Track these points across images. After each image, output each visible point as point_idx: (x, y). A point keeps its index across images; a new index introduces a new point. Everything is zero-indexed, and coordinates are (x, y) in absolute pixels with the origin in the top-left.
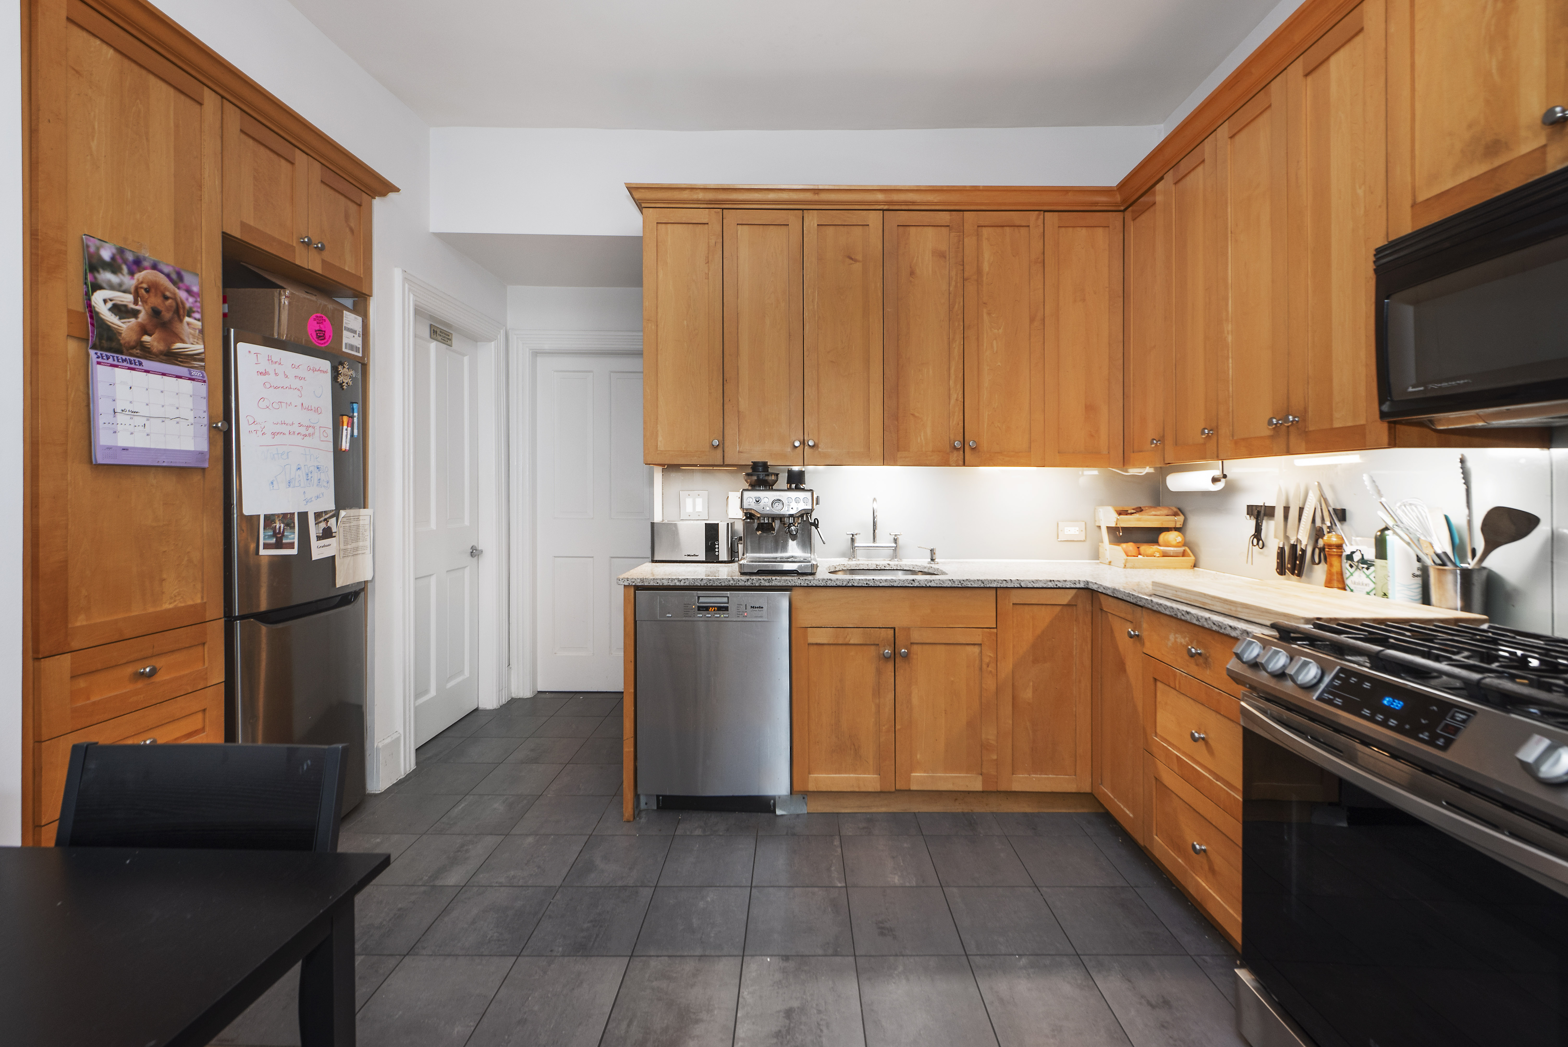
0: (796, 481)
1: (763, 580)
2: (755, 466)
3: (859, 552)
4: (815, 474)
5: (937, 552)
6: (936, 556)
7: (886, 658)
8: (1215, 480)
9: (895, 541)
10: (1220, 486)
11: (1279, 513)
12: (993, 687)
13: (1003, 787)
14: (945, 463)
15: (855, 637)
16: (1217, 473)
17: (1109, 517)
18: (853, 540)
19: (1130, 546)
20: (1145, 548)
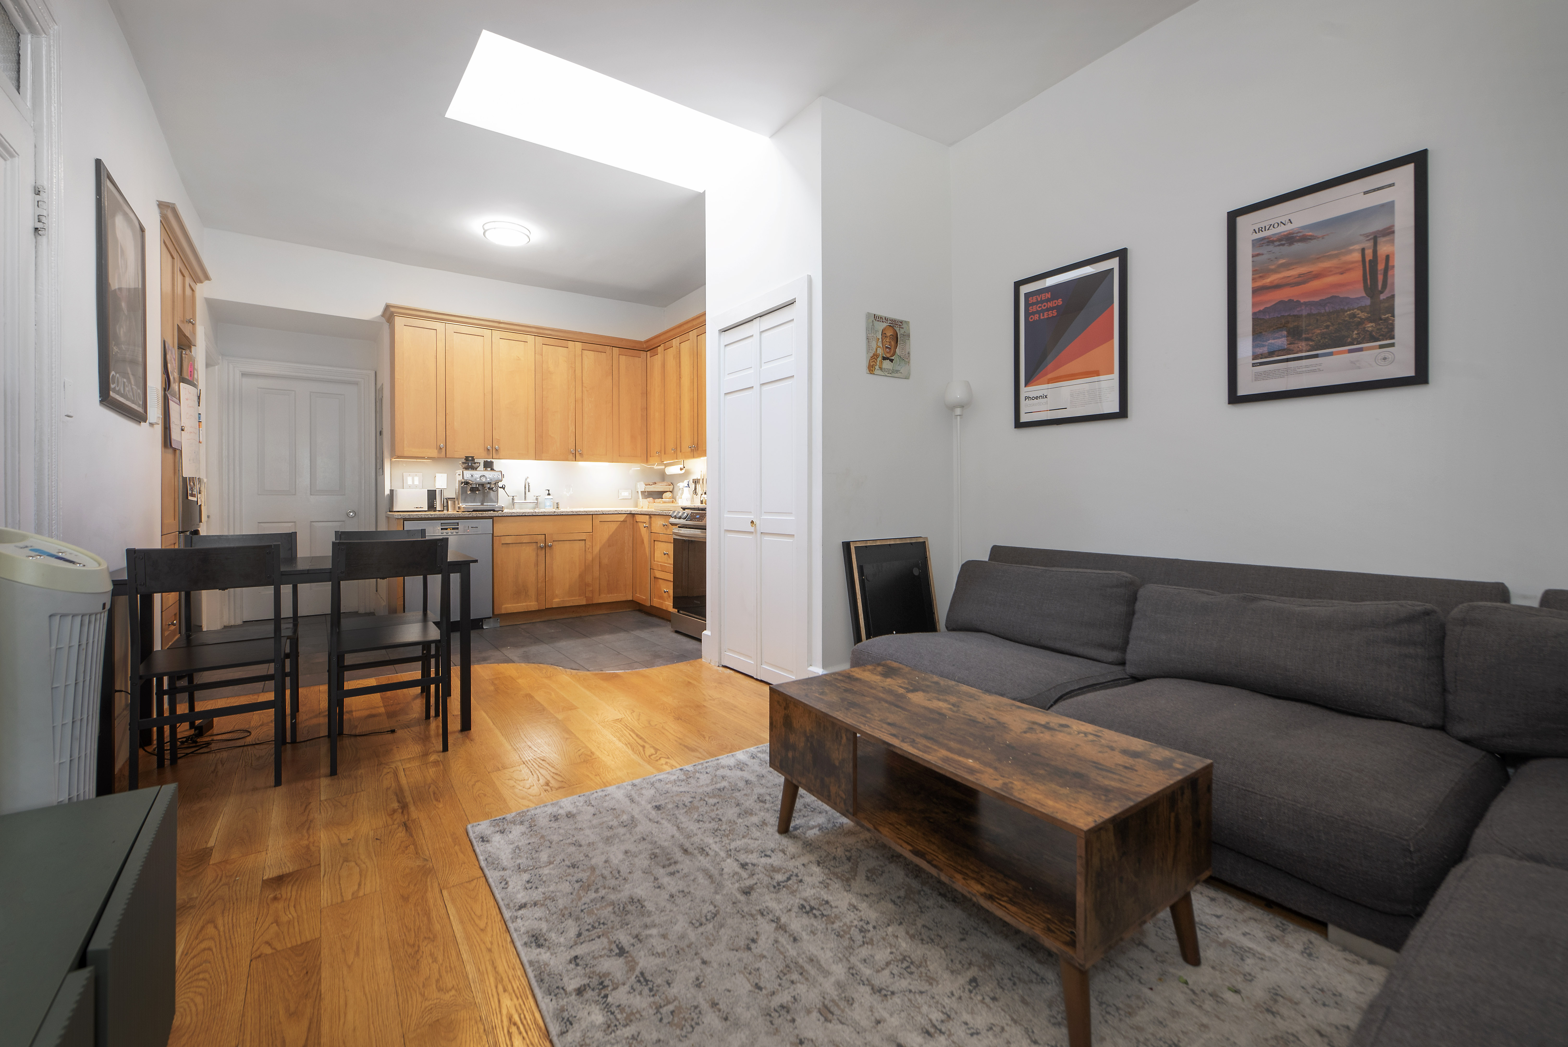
0: (488, 465)
1: (479, 514)
2: (467, 458)
3: (516, 505)
4: (498, 464)
5: (560, 504)
6: (560, 506)
7: (541, 548)
8: (681, 469)
9: (537, 499)
10: (683, 471)
11: (701, 482)
12: (591, 559)
13: (595, 602)
14: (567, 460)
15: (526, 539)
16: (682, 466)
17: (641, 487)
18: (513, 499)
19: (651, 499)
20: (657, 500)
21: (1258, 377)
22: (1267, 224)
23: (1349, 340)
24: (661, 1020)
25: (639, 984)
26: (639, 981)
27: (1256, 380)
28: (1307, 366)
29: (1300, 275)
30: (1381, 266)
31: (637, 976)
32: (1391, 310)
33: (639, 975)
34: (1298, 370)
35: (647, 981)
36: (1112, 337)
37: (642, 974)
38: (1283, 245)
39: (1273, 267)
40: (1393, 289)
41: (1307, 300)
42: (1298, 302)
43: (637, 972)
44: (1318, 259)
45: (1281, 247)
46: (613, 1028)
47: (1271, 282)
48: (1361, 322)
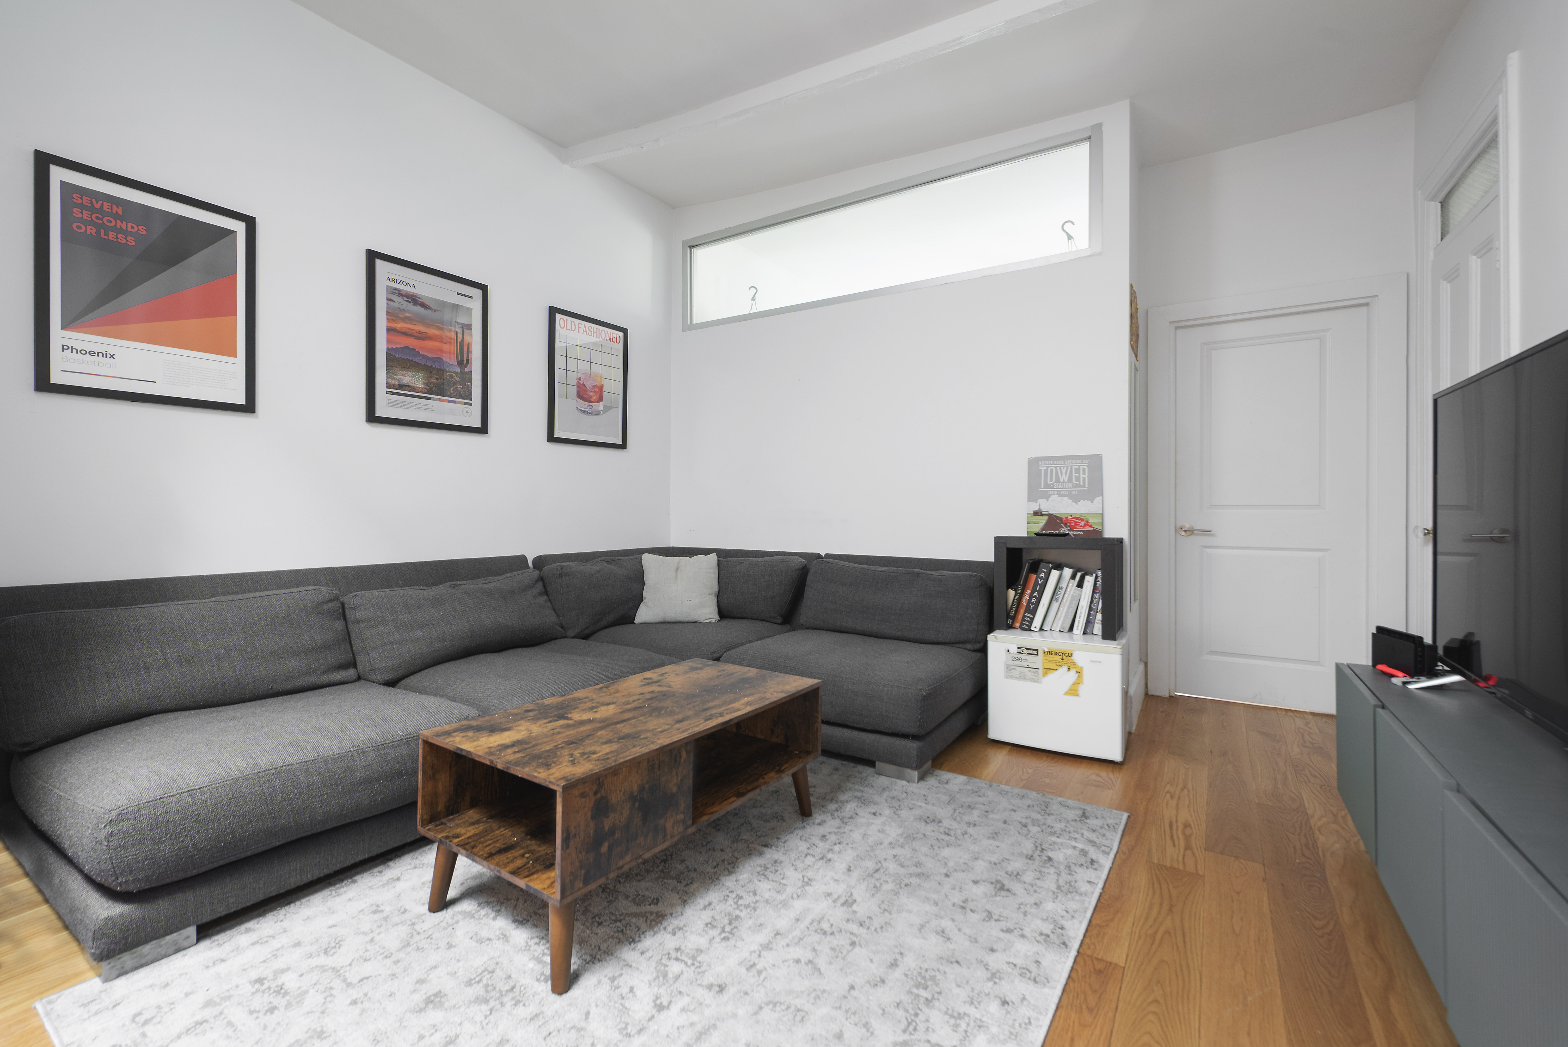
21: (390, 404)
22: (399, 279)
23: (449, 393)
24: (940, 993)
25: (918, 1028)
26: (915, 1029)
27: (389, 406)
28: (424, 405)
29: (420, 332)
30: (465, 349)
31: (911, 1034)
32: (471, 381)
33: (908, 1033)
34: (419, 406)
35: (909, 1024)
36: (234, 313)
37: (904, 1031)
38: (410, 302)
39: (402, 316)
40: (471, 367)
41: (424, 353)
42: (418, 352)
43: (906, 1037)
44: (430, 325)
45: (408, 303)
46: (979, 1023)
47: (400, 328)
48: (455, 383)
